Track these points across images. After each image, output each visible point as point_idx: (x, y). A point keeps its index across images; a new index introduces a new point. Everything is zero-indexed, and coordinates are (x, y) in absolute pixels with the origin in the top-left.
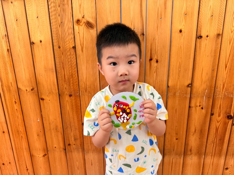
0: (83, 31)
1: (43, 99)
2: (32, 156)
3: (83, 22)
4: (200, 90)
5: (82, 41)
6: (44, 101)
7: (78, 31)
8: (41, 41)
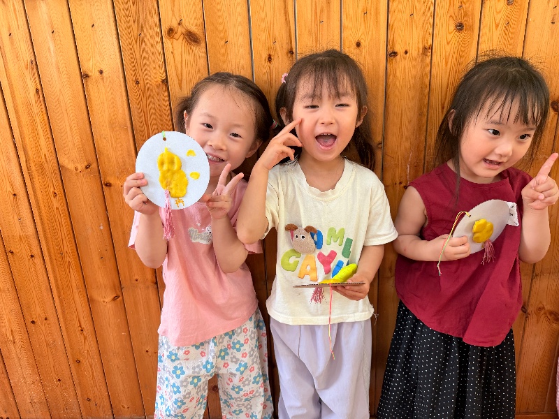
0: (180, 50)
1: (109, 185)
2: (90, 301)
3: (179, 33)
4: (399, 153)
5: (180, 69)
6: (112, 188)
7: (171, 50)
8: (101, 72)
